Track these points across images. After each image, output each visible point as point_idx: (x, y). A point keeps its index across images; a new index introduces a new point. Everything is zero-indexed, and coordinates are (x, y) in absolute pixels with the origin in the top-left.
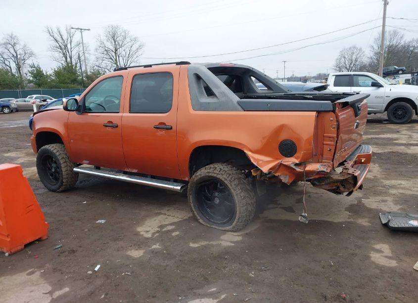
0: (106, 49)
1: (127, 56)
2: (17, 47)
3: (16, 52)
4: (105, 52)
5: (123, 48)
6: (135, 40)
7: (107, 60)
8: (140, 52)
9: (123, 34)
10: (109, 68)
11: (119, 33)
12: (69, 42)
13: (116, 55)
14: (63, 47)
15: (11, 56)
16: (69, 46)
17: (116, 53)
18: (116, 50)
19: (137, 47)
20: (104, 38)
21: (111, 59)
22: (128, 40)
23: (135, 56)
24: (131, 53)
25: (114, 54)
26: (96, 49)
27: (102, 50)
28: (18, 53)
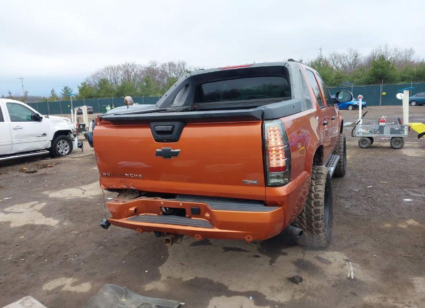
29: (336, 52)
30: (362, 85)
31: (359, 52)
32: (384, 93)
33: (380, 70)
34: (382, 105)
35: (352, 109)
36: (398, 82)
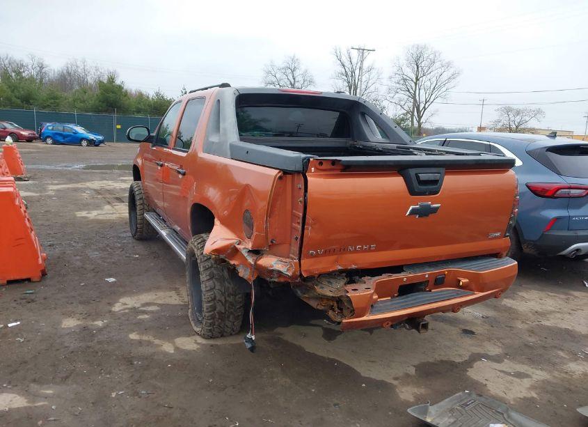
0: (405, 77)
1: (432, 87)
2: (297, 73)
3: (294, 79)
4: (402, 82)
5: (429, 77)
6: (448, 65)
7: (403, 92)
8: (453, 83)
9: (432, 57)
10: (402, 103)
11: (426, 55)
12: (358, 67)
13: (416, 87)
14: (349, 73)
15: (288, 83)
16: (357, 72)
17: (416, 84)
18: (417, 79)
19: (450, 75)
20: (403, 62)
21: (409, 91)
22: (437, 64)
23: (444, 89)
24: (439, 84)
25: (413, 85)
26: (391, 78)
27: (398, 78)
28: (297, 80)
29: (10, 56)
30: (87, 111)
31: (46, 63)
32: (119, 127)
33: (111, 95)
34: (117, 141)
35: (87, 146)
36: (134, 114)
